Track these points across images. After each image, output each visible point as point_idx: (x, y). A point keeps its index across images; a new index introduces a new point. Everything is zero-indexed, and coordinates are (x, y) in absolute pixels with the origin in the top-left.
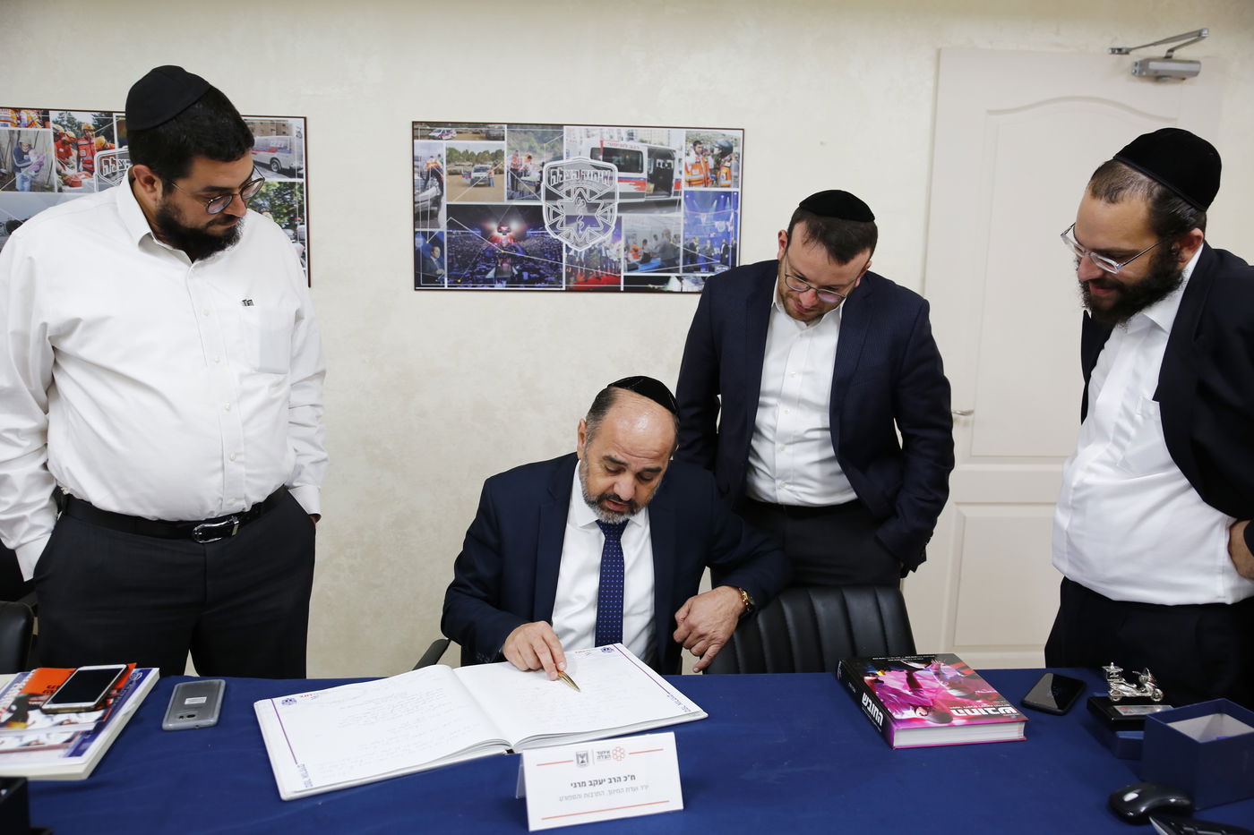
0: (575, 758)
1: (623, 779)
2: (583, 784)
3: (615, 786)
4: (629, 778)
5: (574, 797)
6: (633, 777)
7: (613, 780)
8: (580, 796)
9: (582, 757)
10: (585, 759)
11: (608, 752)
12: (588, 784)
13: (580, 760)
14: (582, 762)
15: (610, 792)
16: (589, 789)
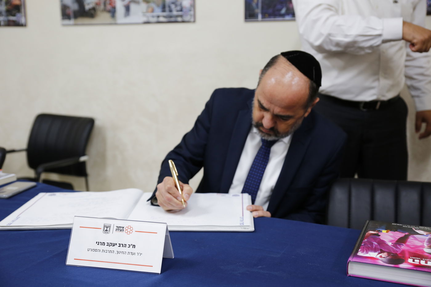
0: (102, 228)
1: (128, 246)
2: (103, 244)
3: (122, 249)
4: (131, 246)
5: (95, 250)
6: (134, 246)
7: (121, 245)
8: (100, 251)
9: (107, 228)
10: (108, 229)
11: (123, 228)
12: (106, 244)
13: (106, 229)
14: (106, 230)
15: (118, 252)
16: (106, 248)
